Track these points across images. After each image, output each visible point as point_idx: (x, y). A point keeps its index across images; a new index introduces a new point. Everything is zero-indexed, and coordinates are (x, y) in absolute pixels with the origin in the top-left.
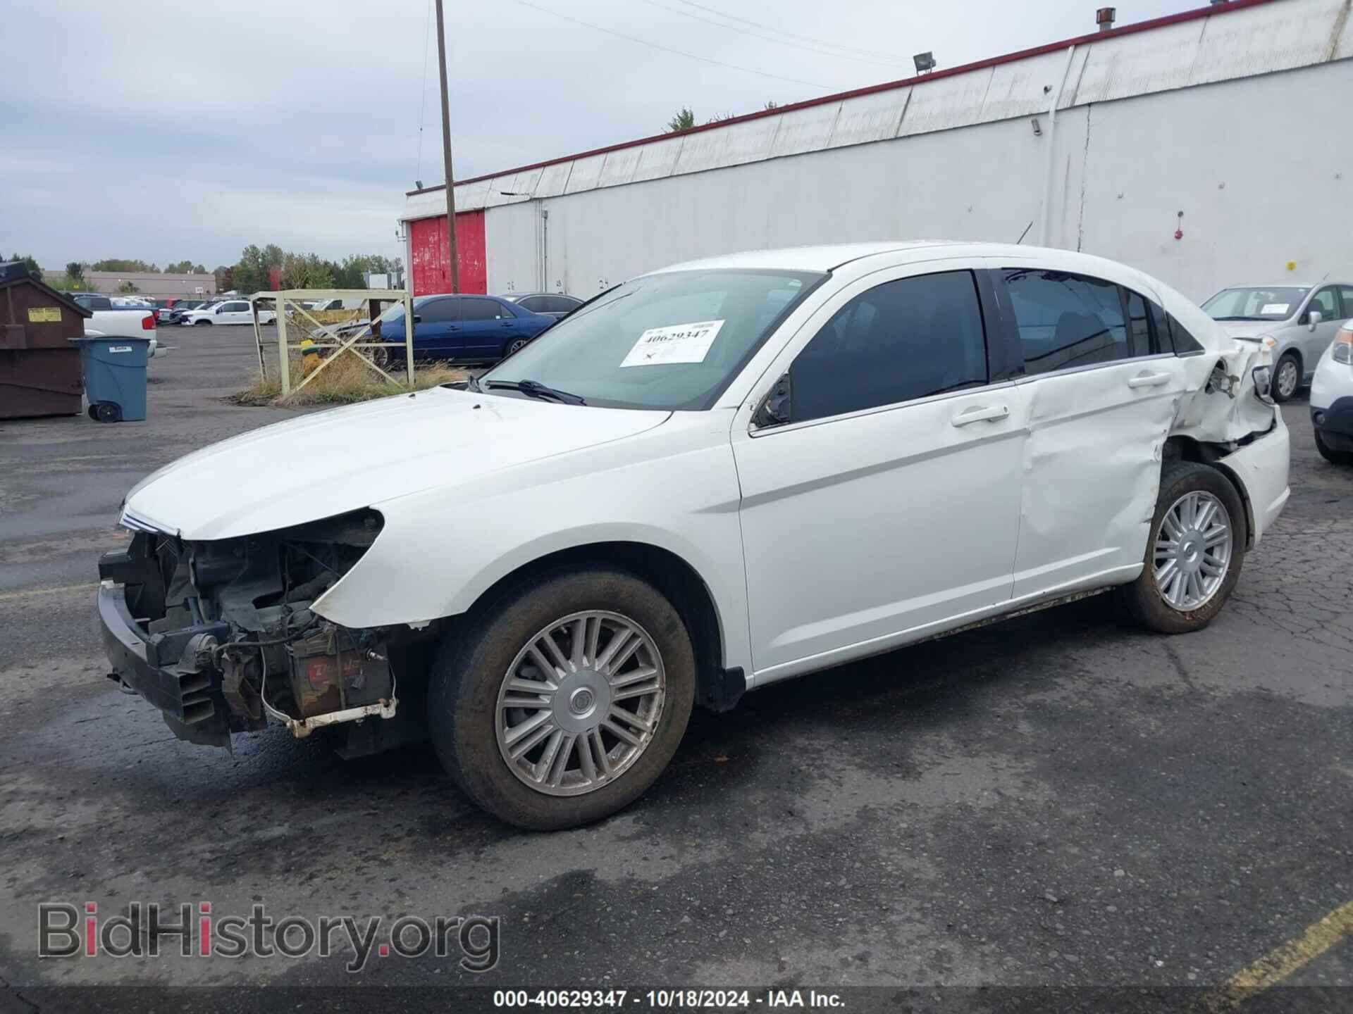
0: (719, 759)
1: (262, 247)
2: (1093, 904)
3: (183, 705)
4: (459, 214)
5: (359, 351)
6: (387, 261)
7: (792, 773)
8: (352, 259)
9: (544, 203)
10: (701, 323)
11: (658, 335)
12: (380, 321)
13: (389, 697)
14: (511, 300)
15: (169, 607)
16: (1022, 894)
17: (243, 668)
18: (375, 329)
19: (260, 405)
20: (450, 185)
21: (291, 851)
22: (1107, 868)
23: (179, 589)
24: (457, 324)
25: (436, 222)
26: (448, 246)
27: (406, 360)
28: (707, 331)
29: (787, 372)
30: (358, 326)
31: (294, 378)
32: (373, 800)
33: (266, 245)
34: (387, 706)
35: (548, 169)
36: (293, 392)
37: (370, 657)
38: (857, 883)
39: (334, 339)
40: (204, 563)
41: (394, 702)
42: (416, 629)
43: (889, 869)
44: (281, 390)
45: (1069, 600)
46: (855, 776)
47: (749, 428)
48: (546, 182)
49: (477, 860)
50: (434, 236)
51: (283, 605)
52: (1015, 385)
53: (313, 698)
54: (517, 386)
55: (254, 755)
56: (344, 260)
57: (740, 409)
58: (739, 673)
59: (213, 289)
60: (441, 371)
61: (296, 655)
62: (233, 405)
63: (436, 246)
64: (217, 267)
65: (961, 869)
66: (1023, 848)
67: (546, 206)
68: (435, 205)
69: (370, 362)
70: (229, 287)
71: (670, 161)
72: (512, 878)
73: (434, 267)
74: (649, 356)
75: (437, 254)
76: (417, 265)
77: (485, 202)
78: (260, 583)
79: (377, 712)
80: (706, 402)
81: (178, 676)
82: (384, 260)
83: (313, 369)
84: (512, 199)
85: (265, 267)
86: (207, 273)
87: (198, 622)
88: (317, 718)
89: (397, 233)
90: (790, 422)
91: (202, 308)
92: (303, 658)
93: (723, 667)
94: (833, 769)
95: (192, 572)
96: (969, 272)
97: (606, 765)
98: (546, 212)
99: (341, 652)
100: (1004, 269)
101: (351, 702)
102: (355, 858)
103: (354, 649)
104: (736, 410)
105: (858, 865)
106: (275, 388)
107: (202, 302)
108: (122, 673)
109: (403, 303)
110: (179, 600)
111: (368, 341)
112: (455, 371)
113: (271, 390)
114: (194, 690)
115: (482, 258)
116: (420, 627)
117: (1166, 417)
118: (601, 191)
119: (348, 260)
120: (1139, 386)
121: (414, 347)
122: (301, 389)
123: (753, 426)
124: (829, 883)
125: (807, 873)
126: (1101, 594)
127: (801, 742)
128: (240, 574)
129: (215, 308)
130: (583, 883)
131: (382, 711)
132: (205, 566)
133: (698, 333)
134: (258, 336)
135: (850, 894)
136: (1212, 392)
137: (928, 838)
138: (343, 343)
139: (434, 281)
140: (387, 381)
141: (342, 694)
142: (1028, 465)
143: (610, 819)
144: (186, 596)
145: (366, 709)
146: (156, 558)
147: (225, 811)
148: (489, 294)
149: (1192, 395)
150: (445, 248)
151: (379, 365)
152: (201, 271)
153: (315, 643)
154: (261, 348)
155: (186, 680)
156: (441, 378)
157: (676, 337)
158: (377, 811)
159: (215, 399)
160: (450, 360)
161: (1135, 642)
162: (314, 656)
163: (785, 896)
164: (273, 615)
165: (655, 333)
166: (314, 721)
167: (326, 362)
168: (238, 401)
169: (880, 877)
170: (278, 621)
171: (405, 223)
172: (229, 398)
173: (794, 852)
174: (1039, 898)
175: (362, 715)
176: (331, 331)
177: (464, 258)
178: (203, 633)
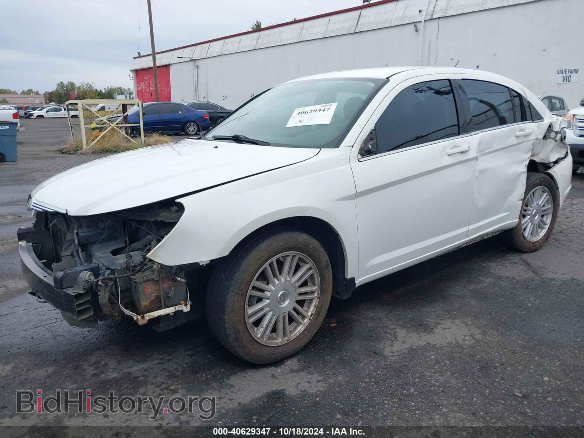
0: (332, 325)
1: (66, 82)
2: (540, 397)
3: (77, 310)
4: (159, 67)
5: (118, 128)
6: (124, 89)
7: (370, 331)
8: (108, 88)
9: (197, 62)
10: (326, 104)
11: (303, 111)
12: (127, 115)
13: (186, 301)
14: (186, 104)
15: (63, 256)
16: (504, 393)
17: (109, 288)
18: (125, 118)
19: (73, 154)
20: (154, 54)
21: (121, 386)
22: (539, 376)
23: (68, 247)
24: (161, 116)
25: (148, 71)
26: (153, 81)
27: (140, 132)
28: (329, 108)
29: (373, 128)
30: (117, 117)
31: (88, 141)
32: (161, 355)
33: (68, 81)
34: (186, 305)
35: (199, 46)
36: (88, 147)
37: (177, 280)
38: (420, 390)
39: (107, 123)
40: (83, 232)
41: (189, 303)
42: (203, 265)
43: (433, 381)
44: (82, 147)
45: (486, 238)
46: (401, 333)
47: (358, 156)
48: (198, 52)
49: (222, 388)
50: (147, 77)
51: (127, 253)
52: (471, 135)
53: (147, 303)
54: (231, 138)
55: (93, 332)
56: (104, 89)
57: (353, 147)
58: (353, 280)
59: (43, 101)
60: (155, 137)
61: (138, 281)
62: (59, 154)
63: (148, 81)
64: (44, 92)
65: (468, 380)
66: (495, 367)
67: (198, 63)
68: (147, 63)
69: (123, 132)
70: (51, 101)
71: (254, 42)
72: (242, 396)
73: (147, 91)
74: (300, 121)
75: (148, 86)
76: (139, 90)
77: (170, 61)
78: (112, 242)
79: (181, 309)
80: (336, 143)
81: (74, 294)
82: (123, 88)
83: (97, 137)
84: (183, 60)
85: (68, 92)
86: (40, 94)
87: (80, 264)
88: (150, 314)
89: (130, 76)
90: (376, 154)
91: (39, 110)
92: (141, 282)
93: (346, 277)
94: (389, 328)
95: (76, 236)
96: (448, 81)
97: (288, 332)
98: (198, 66)
99: (162, 278)
100: (463, 79)
101: (167, 304)
102: (156, 389)
103: (168, 276)
104: (351, 147)
105: (417, 380)
106: (80, 145)
107: (39, 107)
108: (37, 291)
109: (138, 105)
110: (69, 252)
111: (122, 124)
112: (162, 137)
113: (77, 146)
114: (82, 301)
115: (168, 86)
116: (204, 264)
117: (529, 151)
118: (223, 56)
119: (106, 89)
120: (519, 136)
121: (144, 126)
122: (92, 146)
123: (360, 156)
124: (405, 391)
125: (393, 386)
126: (498, 234)
127: (370, 314)
128: (102, 238)
129: (45, 110)
130: (279, 398)
131: (184, 308)
132: (83, 234)
133: (325, 109)
134: (70, 122)
135: (418, 397)
136: (547, 139)
137: (447, 363)
138: (111, 124)
139: (147, 97)
140: (131, 142)
141: (163, 300)
142: (477, 174)
143: (285, 361)
144: (72, 250)
145: (175, 308)
146: (49, 229)
147: (82, 365)
148: (172, 101)
149: (540, 140)
150: (152, 82)
151: (127, 134)
152: (37, 93)
153: (148, 274)
154: (71, 127)
155: (78, 296)
156: (156, 140)
157: (313, 111)
158: (163, 361)
159: (50, 151)
160: (160, 132)
161: (509, 258)
162: (148, 281)
163: (386, 400)
164: (121, 259)
165: (301, 110)
166: (149, 316)
167: (103, 133)
168: (62, 152)
169: (431, 387)
170: (124, 262)
171: (133, 72)
172: (57, 151)
173: (383, 375)
174: (512, 395)
175: (174, 311)
176: (105, 119)
177: (161, 87)
178: (86, 270)
